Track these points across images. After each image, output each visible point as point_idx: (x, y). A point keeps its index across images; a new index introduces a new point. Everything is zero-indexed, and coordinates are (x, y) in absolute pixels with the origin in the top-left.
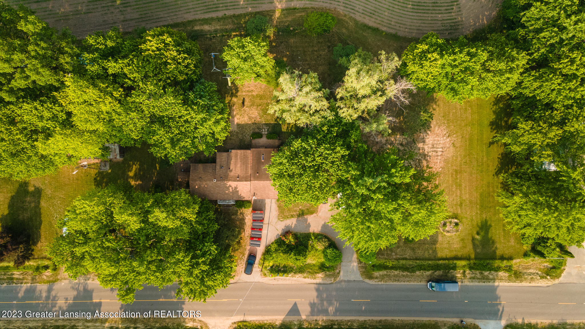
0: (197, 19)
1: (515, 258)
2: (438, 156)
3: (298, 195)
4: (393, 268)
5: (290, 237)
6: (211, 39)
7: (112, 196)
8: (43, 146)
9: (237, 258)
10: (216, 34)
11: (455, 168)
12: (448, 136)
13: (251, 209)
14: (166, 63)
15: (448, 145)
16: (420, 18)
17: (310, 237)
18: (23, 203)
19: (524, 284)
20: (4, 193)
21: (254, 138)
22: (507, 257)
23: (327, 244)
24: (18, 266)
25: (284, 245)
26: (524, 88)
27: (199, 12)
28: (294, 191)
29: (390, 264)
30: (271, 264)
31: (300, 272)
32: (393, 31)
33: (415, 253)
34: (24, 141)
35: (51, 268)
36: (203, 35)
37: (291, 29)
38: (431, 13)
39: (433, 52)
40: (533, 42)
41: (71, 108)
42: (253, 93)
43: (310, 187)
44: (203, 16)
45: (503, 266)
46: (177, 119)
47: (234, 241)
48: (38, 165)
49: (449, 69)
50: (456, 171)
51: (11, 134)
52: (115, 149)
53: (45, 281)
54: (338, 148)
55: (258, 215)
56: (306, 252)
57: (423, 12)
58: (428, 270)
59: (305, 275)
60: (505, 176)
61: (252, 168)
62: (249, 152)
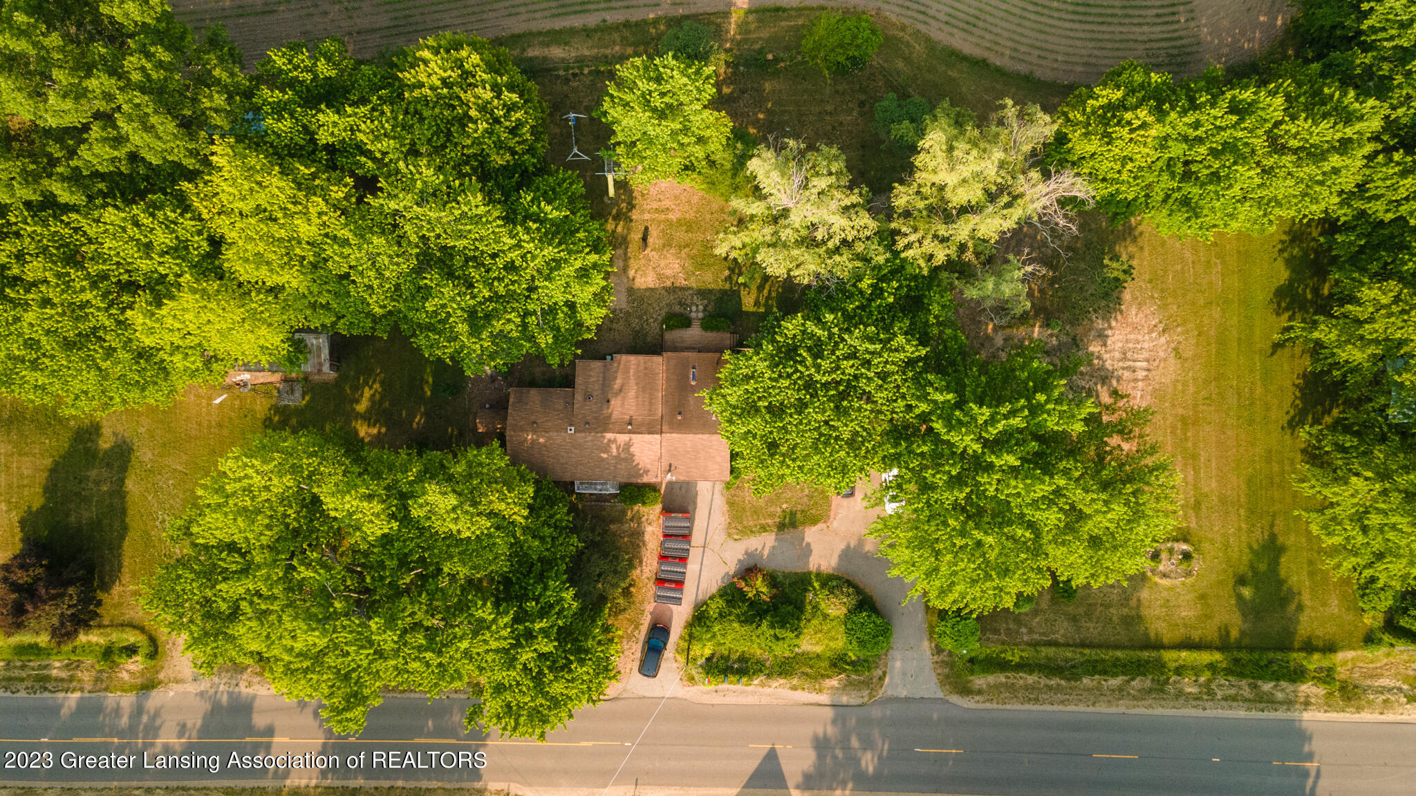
0: (534, 30)
1: (1342, 648)
2: (1136, 380)
3: (794, 460)
4: (1022, 666)
5: (759, 583)
6: (567, 80)
7: (314, 454)
8: (147, 321)
9: (620, 633)
10: (581, 68)
11: (1180, 411)
12: (1164, 331)
13: (658, 507)
14: (464, 120)
15: (1162, 354)
16: (1089, 36)
17: (811, 584)
18: (80, 482)
19: (1366, 716)
20: (34, 455)
21: (669, 328)
22: (1321, 644)
23: (854, 602)
24: (59, 644)
25: (743, 602)
26: (1370, 199)
27: (538, 15)
28: (784, 449)
29: (1014, 656)
30: (708, 652)
31: (780, 674)
32: (1022, 68)
33: (1079, 629)
34: (99, 309)
35: (143, 651)
36: (550, 70)
37: (770, 57)
38: (1120, 24)
39: (1136, 108)
40: (1396, 83)
41: (222, 225)
42: (671, 216)
43: (823, 440)
44: (547, 25)
45: (1312, 667)
46: (488, 261)
47: (615, 586)
48: (130, 375)
49: (1177, 149)
50: (1184, 420)
51: (69, 287)
52: (319, 348)
53: (127, 687)
54: (901, 339)
55: (678, 522)
56: (799, 619)
57: (1100, 20)
58: (1115, 675)
59: (795, 681)
60: (1314, 431)
61: (665, 402)
62: (658, 362)
